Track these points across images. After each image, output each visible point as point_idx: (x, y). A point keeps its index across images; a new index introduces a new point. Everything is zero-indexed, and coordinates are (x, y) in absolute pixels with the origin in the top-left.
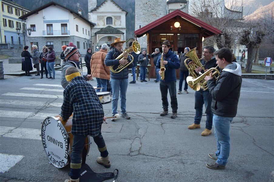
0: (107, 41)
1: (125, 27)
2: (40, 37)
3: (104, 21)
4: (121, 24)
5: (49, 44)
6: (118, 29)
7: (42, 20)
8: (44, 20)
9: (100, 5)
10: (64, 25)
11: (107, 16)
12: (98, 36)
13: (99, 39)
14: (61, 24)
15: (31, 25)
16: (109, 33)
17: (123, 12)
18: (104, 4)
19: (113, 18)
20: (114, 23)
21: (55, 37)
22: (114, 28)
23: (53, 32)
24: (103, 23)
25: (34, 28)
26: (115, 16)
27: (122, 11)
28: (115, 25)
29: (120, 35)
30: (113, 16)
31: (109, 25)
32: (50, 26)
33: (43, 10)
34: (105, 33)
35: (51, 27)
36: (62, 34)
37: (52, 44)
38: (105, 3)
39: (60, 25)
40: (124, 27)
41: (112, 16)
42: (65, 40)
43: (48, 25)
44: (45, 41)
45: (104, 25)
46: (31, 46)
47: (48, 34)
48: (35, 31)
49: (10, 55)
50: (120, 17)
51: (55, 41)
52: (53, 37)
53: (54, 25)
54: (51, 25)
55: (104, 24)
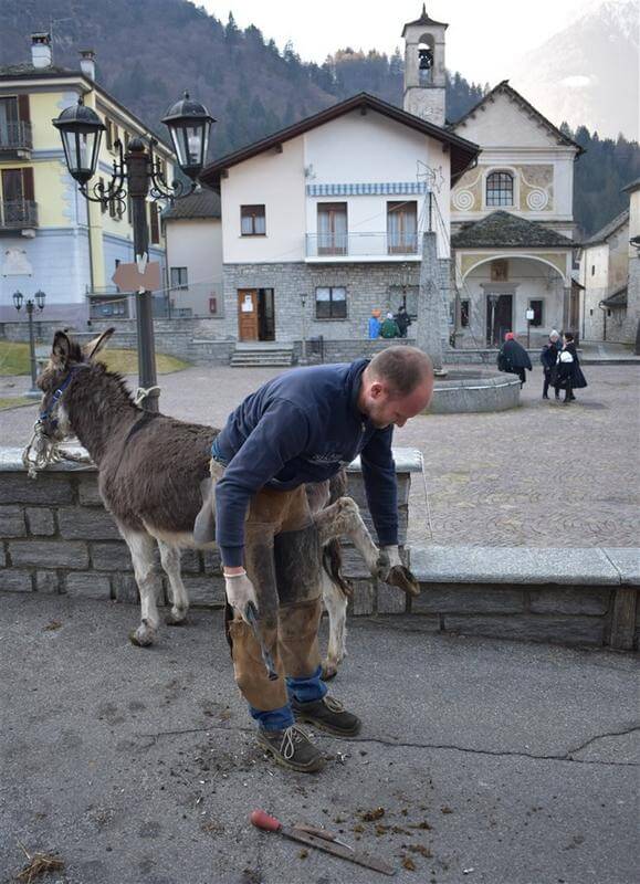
0: (488, 281)
1: (571, 218)
2: (285, 264)
3: (476, 192)
4: (554, 204)
5: (323, 296)
6: (543, 226)
7: (299, 185)
8: (310, 182)
9: (466, 117)
10: (401, 209)
11: (492, 168)
12: (464, 258)
13: (463, 272)
14: (389, 203)
15: (243, 207)
16: (515, 246)
17: (563, 148)
18: (478, 113)
19: (517, 174)
20: (523, 199)
21: (356, 265)
22: (527, 222)
23: (346, 241)
24: (471, 200)
25: (257, 220)
26: (525, 169)
27: (562, 143)
28: (525, 207)
29: (558, 252)
30: (516, 166)
31: (497, 208)
32: (333, 210)
33: (306, 137)
34: (497, 246)
35: (338, 219)
36: (392, 250)
37: (338, 296)
38: (483, 109)
39: (380, 205)
40: (566, 219)
41: (511, 168)
42: (405, 279)
43: (324, 208)
44: (306, 285)
45: (477, 208)
46: (240, 308)
47: (322, 252)
48: (264, 234)
49: (175, 351)
50: (547, 172)
51: (354, 281)
52: (346, 265)
53: (355, 206)
54: (341, 208)
55: (478, 202)
